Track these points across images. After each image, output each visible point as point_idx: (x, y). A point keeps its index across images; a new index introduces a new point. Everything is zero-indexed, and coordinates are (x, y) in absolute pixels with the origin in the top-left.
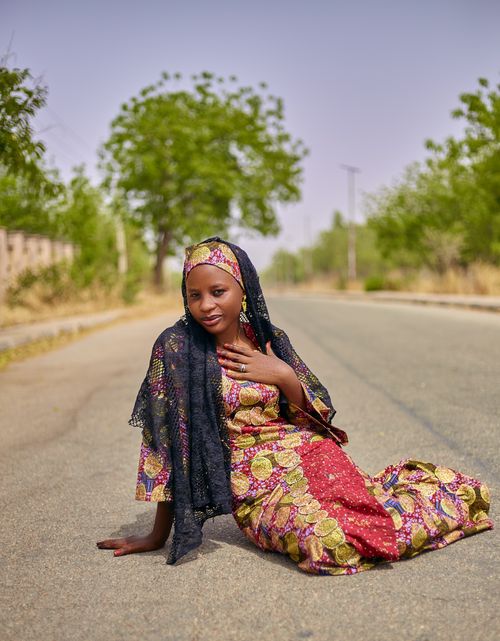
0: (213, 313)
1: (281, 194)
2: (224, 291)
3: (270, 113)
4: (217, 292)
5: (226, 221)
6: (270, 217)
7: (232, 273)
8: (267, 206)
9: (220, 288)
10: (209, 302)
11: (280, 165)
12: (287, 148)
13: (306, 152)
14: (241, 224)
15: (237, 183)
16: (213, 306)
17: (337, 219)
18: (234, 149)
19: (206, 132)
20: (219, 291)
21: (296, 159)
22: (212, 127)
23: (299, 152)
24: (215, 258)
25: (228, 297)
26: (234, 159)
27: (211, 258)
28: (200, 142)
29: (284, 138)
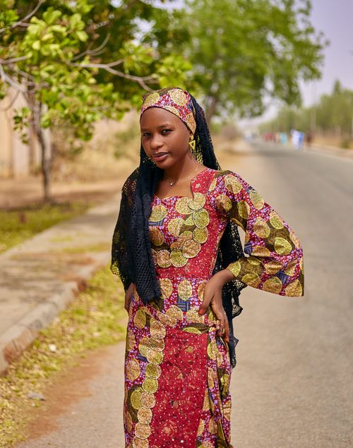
0: (161, 150)
1: (305, 74)
2: (170, 130)
3: (301, 11)
4: (165, 131)
5: (262, 91)
6: (296, 91)
7: (178, 114)
8: (294, 82)
9: (167, 128)
10: (158, 140)
11: (307, 52)
12: (312, 39)
13: (328, 43)
14: (273, 95)
15: (272, 63)
16: (160, 144)
17: (337, 87)
18: (270, 37)
19: (250, 24)
20: (167, 130)
21: (318, 47)
22: (255, 20)
23: (322, 42)
24: (163, 102)
25: (174, 136)
26: (270, 44)
27: (159, 102)
28: (245, 31)
29: (310, 31)
